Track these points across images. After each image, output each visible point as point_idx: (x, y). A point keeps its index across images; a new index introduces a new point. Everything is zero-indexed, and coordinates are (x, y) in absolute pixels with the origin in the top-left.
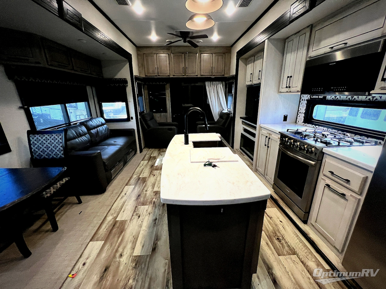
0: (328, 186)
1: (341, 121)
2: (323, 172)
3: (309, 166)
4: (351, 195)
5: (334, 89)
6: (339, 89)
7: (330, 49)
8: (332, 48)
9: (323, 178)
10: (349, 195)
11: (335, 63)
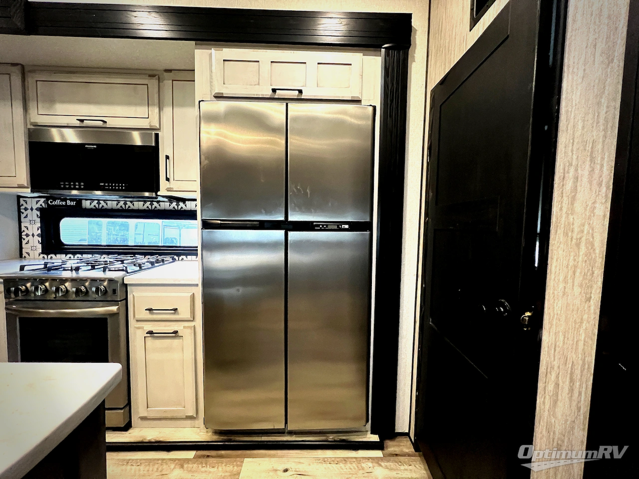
0: (151, 333)
1: (117, 240)
2: (136, 317)
3: (108, 317)
4: (184, 327)
5: (104, 186)
6: (113, 186)
7: (79, 122)
8: (82, 121)
9: (138, 326)
10: (182, 328)
11: (95, 147)
